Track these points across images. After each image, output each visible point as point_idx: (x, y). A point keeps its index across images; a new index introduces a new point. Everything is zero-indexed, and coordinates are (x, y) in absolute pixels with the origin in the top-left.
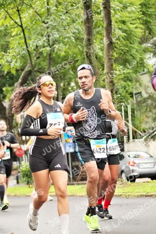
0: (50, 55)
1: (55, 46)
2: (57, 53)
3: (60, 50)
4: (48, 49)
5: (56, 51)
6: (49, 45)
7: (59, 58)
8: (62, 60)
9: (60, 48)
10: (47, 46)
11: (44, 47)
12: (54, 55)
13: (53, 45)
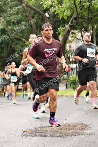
0: (89, 7)
1: (92, 1)
2: (93, 6)
3: (95, 4)
4: (88, 3)
5: (93, 5)
6: (89, 1)
7: (94, 9)
8: (96, 11)
9: (96, 3)
10: (87, 2)
11: (85, 3)
12: (91, 8)
13: (91, 1)
